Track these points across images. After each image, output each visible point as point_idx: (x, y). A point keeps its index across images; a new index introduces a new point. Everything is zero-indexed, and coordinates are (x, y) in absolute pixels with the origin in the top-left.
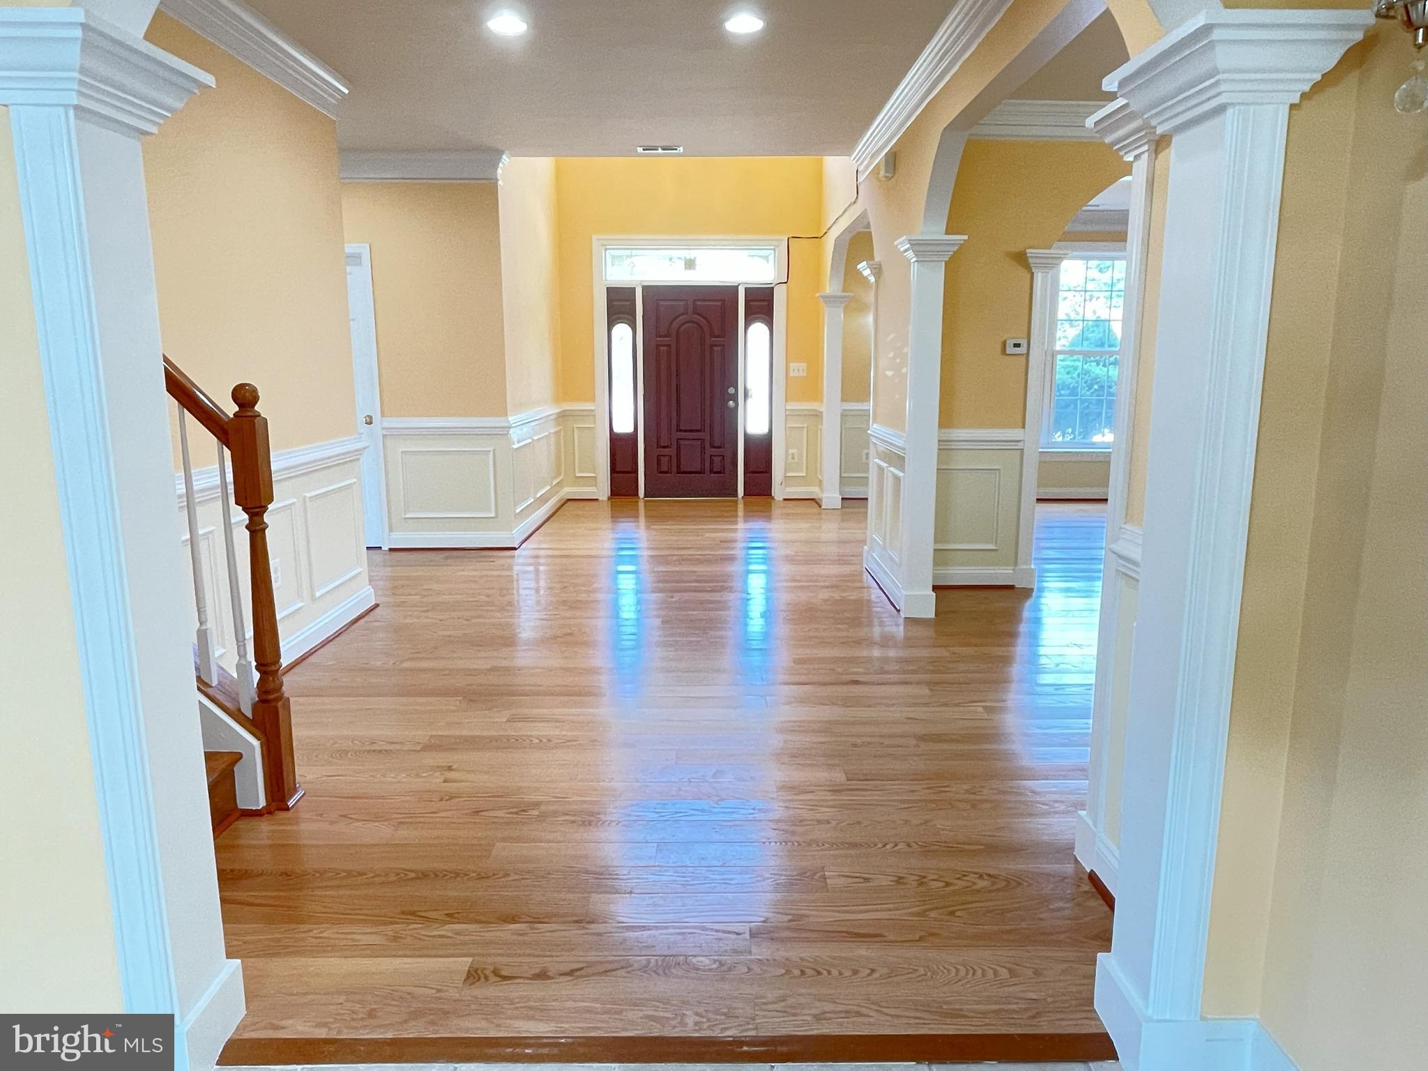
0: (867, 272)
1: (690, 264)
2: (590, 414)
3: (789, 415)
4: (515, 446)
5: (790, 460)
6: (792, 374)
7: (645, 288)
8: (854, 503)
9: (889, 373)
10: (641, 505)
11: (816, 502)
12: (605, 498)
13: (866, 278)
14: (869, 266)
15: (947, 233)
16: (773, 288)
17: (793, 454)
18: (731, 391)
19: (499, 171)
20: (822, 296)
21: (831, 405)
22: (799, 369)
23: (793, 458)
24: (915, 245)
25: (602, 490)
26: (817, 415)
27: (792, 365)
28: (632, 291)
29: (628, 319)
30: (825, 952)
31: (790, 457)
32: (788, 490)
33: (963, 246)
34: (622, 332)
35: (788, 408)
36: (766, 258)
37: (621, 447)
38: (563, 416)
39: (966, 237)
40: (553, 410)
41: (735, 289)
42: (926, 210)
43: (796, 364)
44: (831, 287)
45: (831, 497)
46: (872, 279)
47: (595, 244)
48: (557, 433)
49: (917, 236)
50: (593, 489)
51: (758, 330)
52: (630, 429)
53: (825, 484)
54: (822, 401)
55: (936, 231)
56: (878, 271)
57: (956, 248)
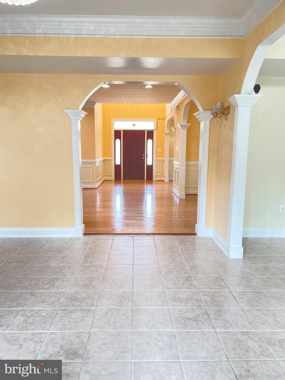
0: (173, 129)
1: (134, 125)
2: (110, 160)
3: (157, 161)
4: (97, 166)
5: (157, 171)
6: (158, 151)
7: (123, 131)
8: (171, 181)
9: (177, 150)
10: (122, 182)
11: (163, 181)
12: (114, 180)
13: (173, 130)
14: (173, 128)
15: (187, 123)
16: (153, 131)
17: (158, 170)
18: (143, 155)
19: (95, 106)
20: (165, 133)
21: (166, 158)
22: (159, 150)
23: (158, 171)
24: (180, 125)
25: (113, 178)
26: (164, 161)
27: (158, 149)
28: (121, 131)
29: (119, 138)
30: (161, 228)
31: (157, 170)
32: (157, 178)
33: (190, 126)
34: (118, 141)
35: (157, 159)
36: (152, 123)
37: (117, 168)
38: (104, 161)
39: (191, 124)
40: (102, 159)
41: (144, 131)
42: (183, 119)
43: (159, 149)
44: (167, 131)
45: (166, 179)
46: (174, 131)
47: (112, 120)
48: (103, 164)
49: (181, 124)
50: (111, 178)
51: (150, 141)
52: (119, 164)
53: (165, 177)
54: (165, 157)
55: (185, 123)
56: (175, 129)
57: (189, 126)
